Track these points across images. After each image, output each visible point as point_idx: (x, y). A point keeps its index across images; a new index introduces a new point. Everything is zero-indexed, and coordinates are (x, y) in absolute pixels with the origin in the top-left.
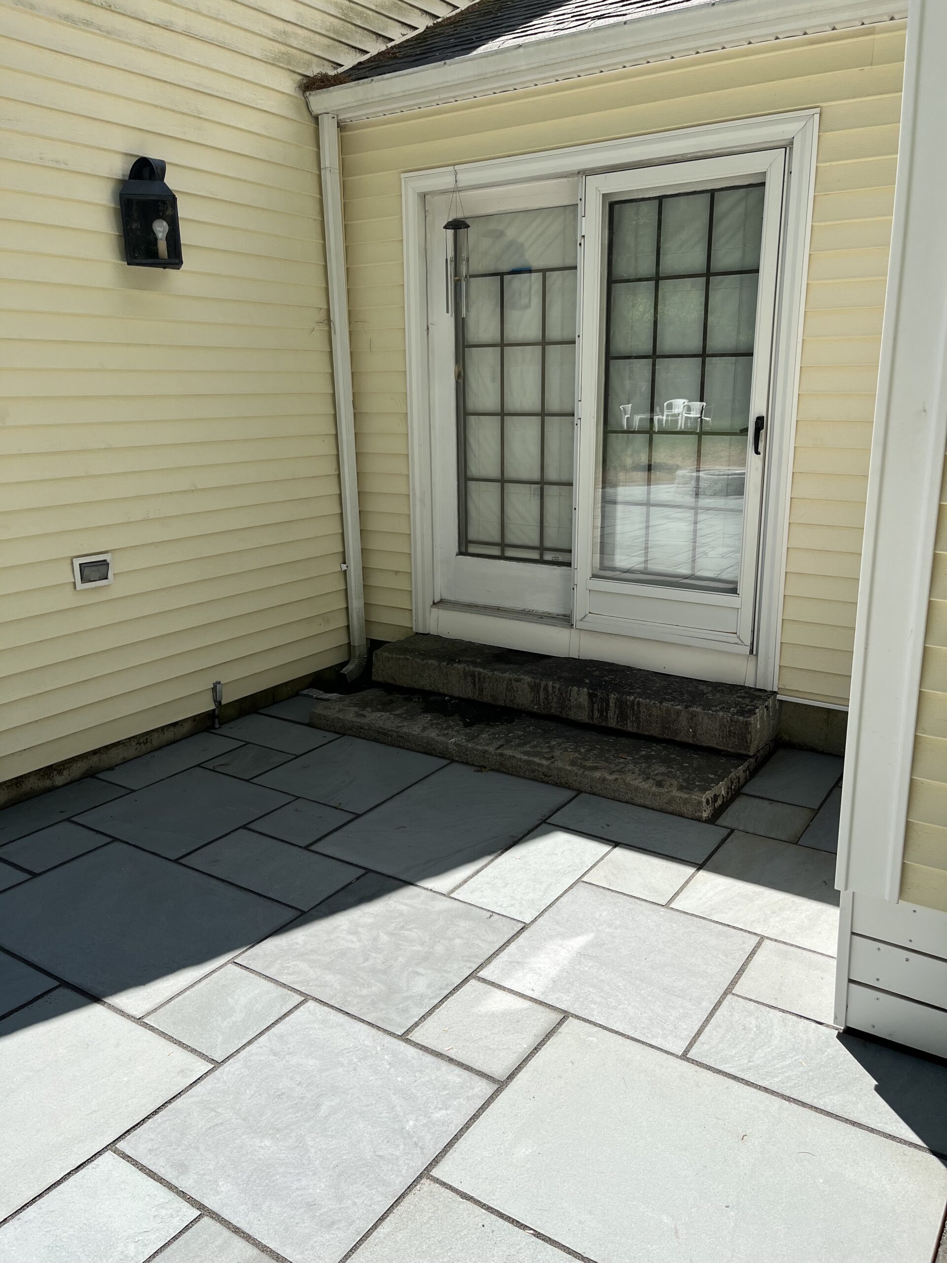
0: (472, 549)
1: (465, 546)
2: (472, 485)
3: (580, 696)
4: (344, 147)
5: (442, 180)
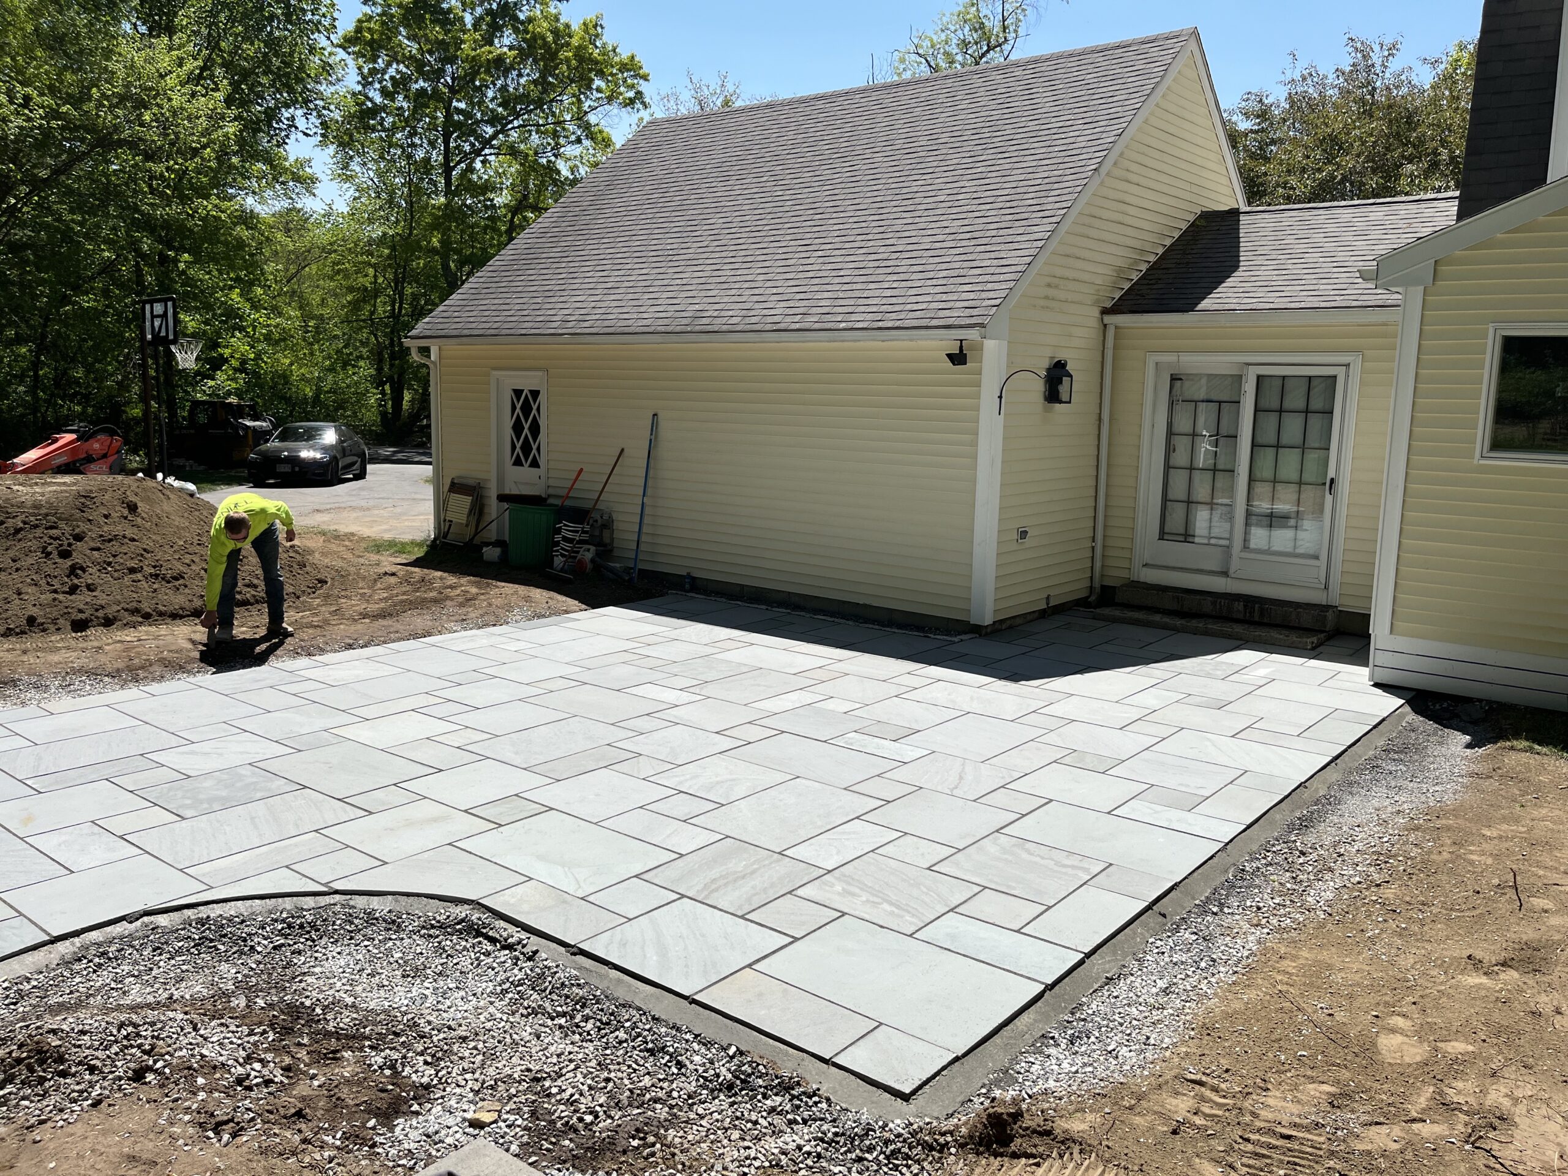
0: (1166, 537)
1: (1163, 535)
2: (1168, 503)
3: (1239, 606)
4: (1116, 337)
5: (1171, 358)
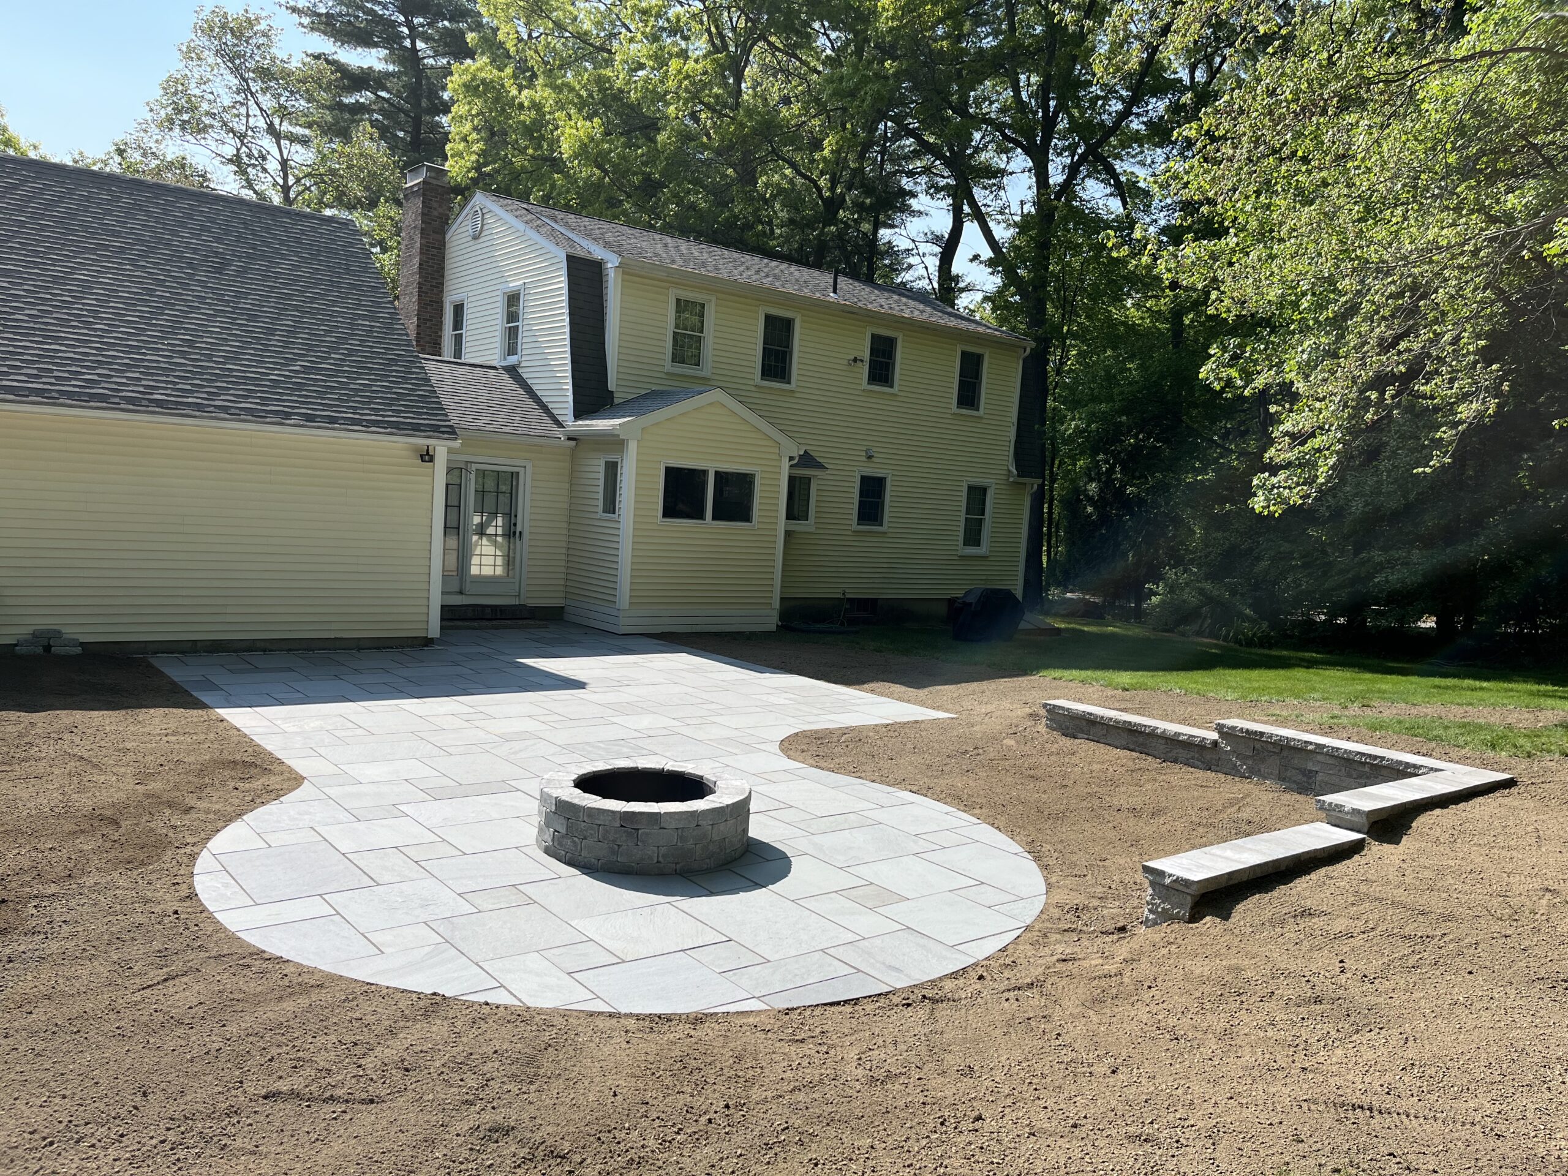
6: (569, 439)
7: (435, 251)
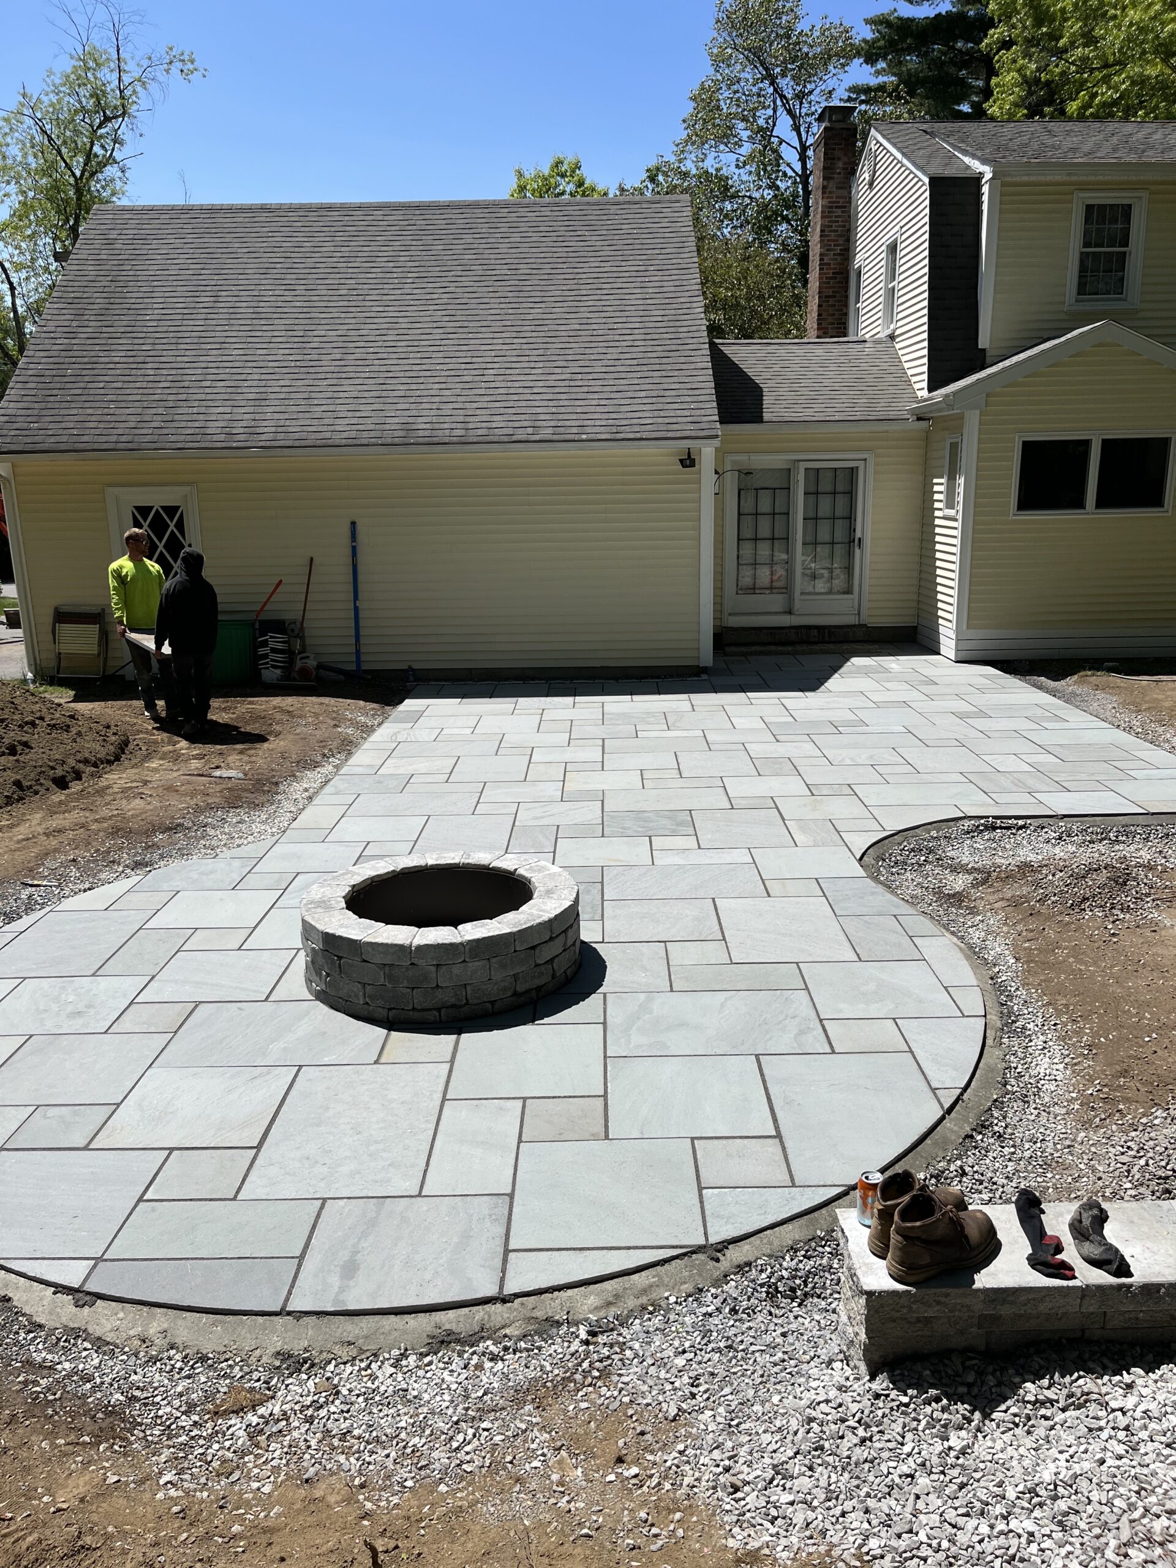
1: (738, 591)
2: (741, 566)
5: (743, 458)
6: (919, 419)
7: (839, 212)
